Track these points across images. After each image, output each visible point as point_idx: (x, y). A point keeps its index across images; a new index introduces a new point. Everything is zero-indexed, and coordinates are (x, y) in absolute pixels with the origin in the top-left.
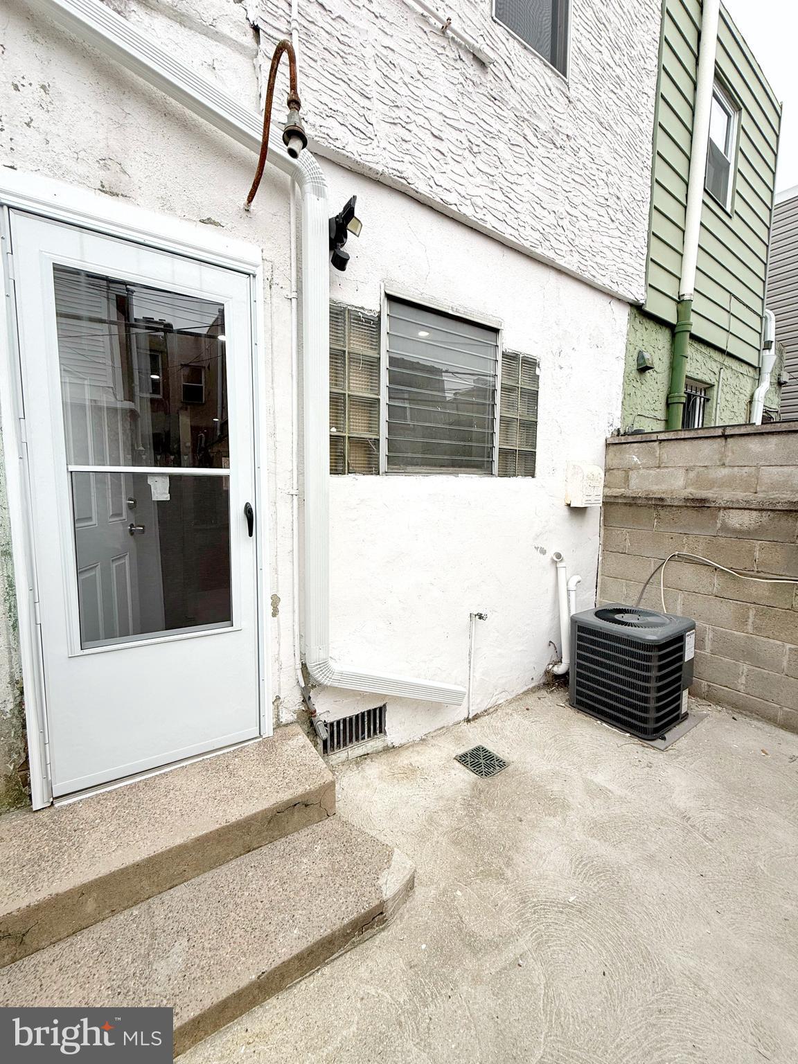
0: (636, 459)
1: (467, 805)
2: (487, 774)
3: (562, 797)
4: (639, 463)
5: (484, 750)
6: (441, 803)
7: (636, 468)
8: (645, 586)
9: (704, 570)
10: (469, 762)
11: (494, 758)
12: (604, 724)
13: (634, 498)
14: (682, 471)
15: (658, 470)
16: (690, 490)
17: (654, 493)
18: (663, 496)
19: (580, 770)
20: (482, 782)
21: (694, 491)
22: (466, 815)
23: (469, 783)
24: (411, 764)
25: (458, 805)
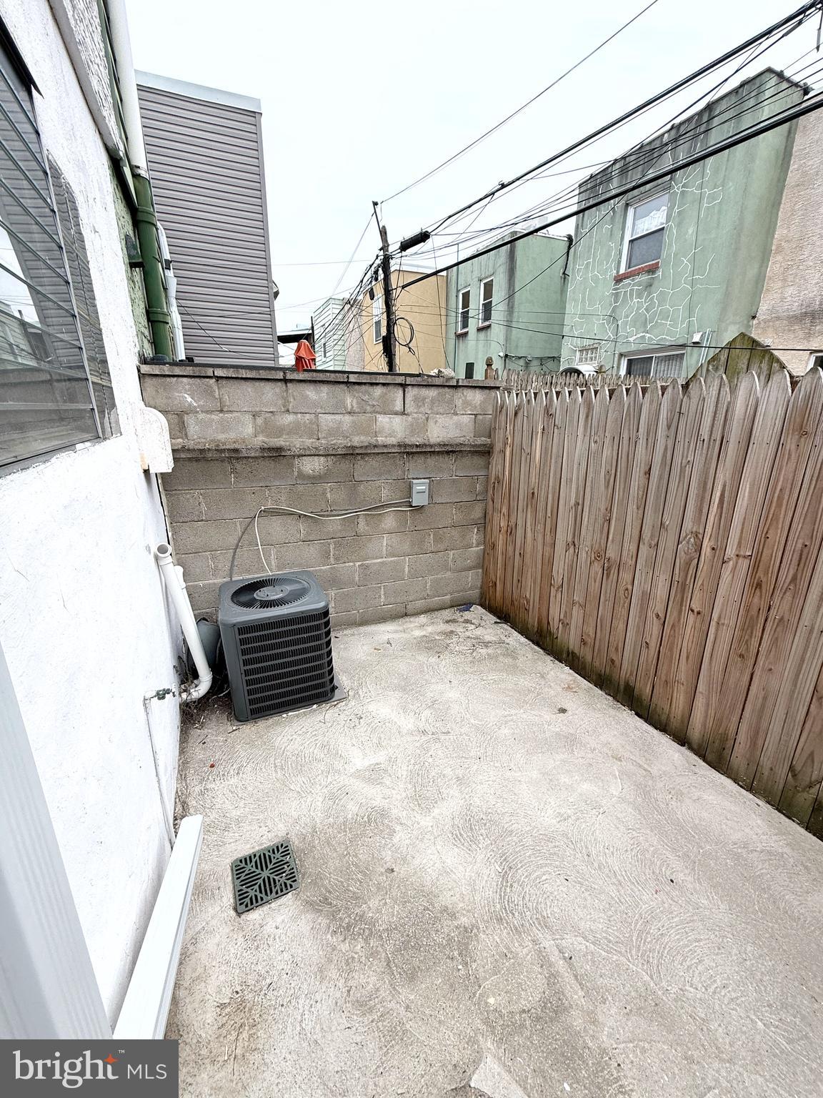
0: (189, 399)
1: (347, 931)
2: (292, 877)
3: (369, 809)
4: (195, 404)
5: (247, 860)
6: (333, 973)
7: (191, 411)
8: (235, 553)
9: (289, 520)
10: (259, 896)
11: (267, 854)
12: (290, 714)
13: (201, 451)
14: (248, 417)
15: (221, 415)
16: (261, 438)
17: (224, 444)
18: (236, 446)
20: (305, 888)
21: (265, 439)
22: (366, 940)
23: (302, 912)
25: (344, 947)
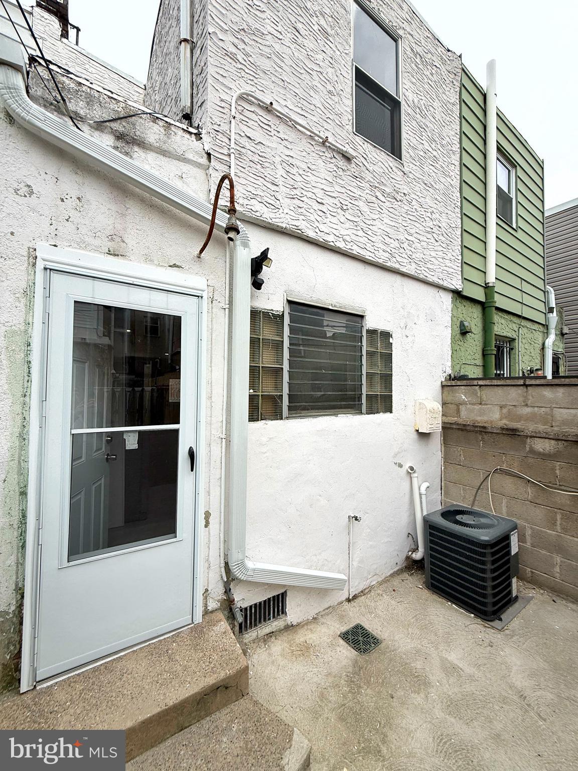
0: (464, 397)
1: (350, 682)
2: (365, 651)
3: (424, 675)
4: (466, 400)
5: (362, 628)
6: (330, 680)
7: (464, 403)
8: (477, 491)
9: (519, 482)
10: (350, 640)
11: (370, 635)
12: (454, 605)
13: (464, 425)
14: (497, 409)
15: (480, 406)
16: (504, 421)
17: (479, 423)
18: (485, 425)
19: (437, 649)
20: (362, 659)
21: (507, 423)
22: (350, 692)
23: (351, 660)
24: (306, 642)
25: (343, 682)
